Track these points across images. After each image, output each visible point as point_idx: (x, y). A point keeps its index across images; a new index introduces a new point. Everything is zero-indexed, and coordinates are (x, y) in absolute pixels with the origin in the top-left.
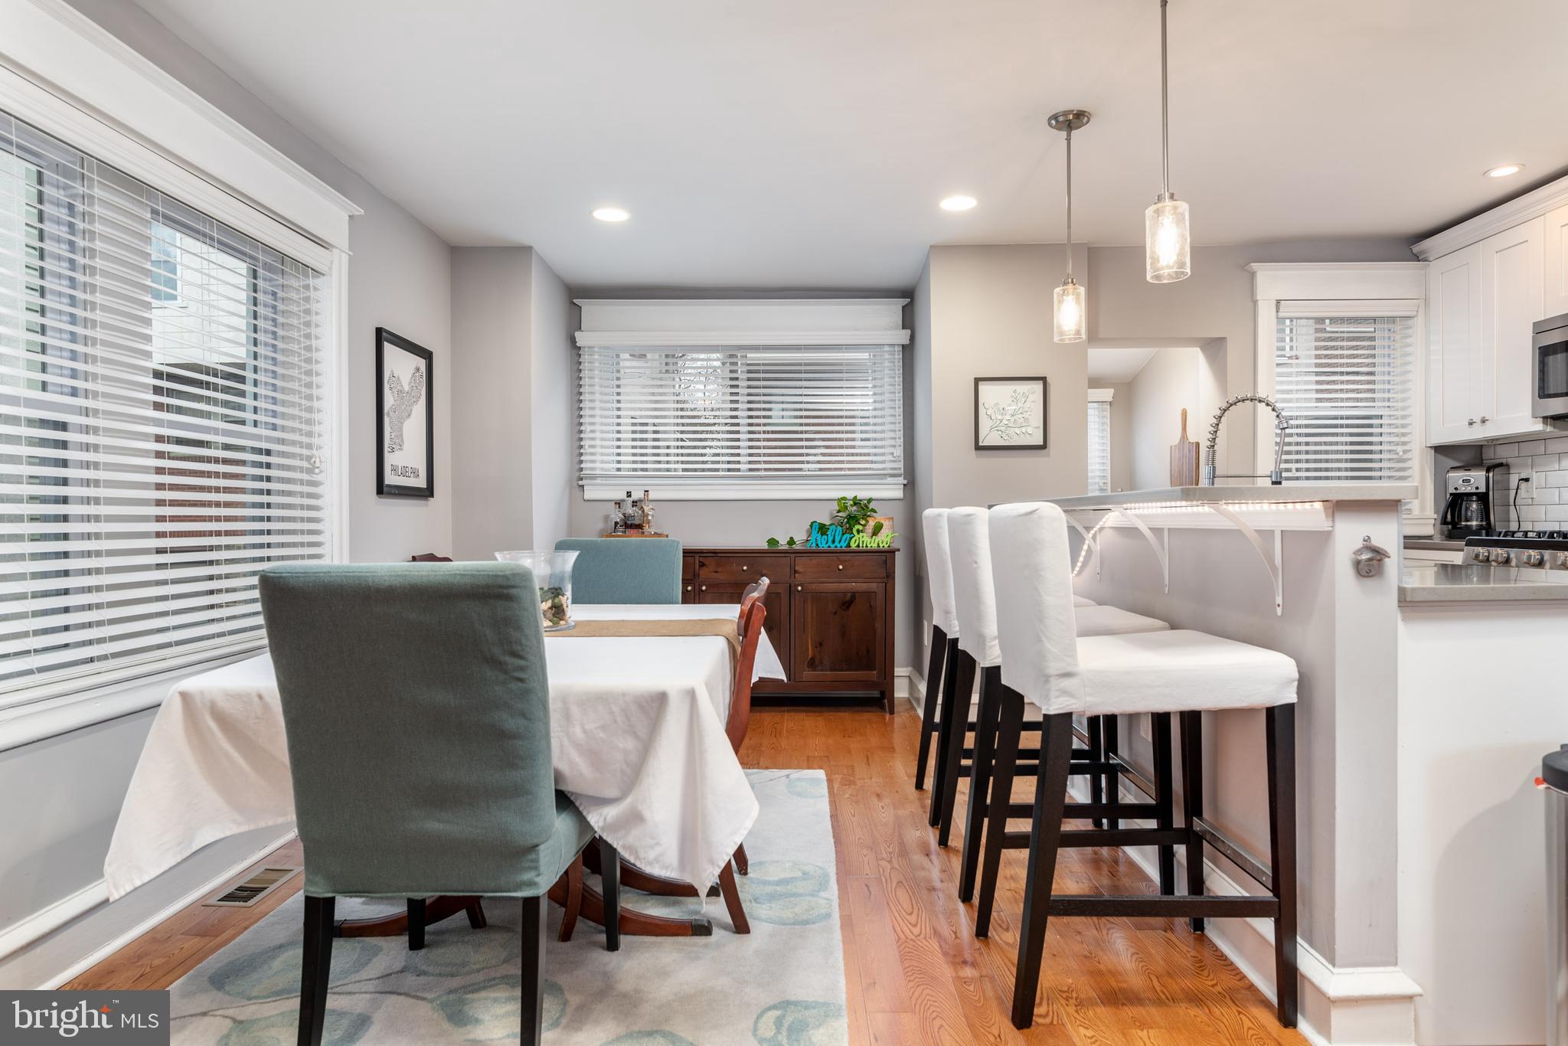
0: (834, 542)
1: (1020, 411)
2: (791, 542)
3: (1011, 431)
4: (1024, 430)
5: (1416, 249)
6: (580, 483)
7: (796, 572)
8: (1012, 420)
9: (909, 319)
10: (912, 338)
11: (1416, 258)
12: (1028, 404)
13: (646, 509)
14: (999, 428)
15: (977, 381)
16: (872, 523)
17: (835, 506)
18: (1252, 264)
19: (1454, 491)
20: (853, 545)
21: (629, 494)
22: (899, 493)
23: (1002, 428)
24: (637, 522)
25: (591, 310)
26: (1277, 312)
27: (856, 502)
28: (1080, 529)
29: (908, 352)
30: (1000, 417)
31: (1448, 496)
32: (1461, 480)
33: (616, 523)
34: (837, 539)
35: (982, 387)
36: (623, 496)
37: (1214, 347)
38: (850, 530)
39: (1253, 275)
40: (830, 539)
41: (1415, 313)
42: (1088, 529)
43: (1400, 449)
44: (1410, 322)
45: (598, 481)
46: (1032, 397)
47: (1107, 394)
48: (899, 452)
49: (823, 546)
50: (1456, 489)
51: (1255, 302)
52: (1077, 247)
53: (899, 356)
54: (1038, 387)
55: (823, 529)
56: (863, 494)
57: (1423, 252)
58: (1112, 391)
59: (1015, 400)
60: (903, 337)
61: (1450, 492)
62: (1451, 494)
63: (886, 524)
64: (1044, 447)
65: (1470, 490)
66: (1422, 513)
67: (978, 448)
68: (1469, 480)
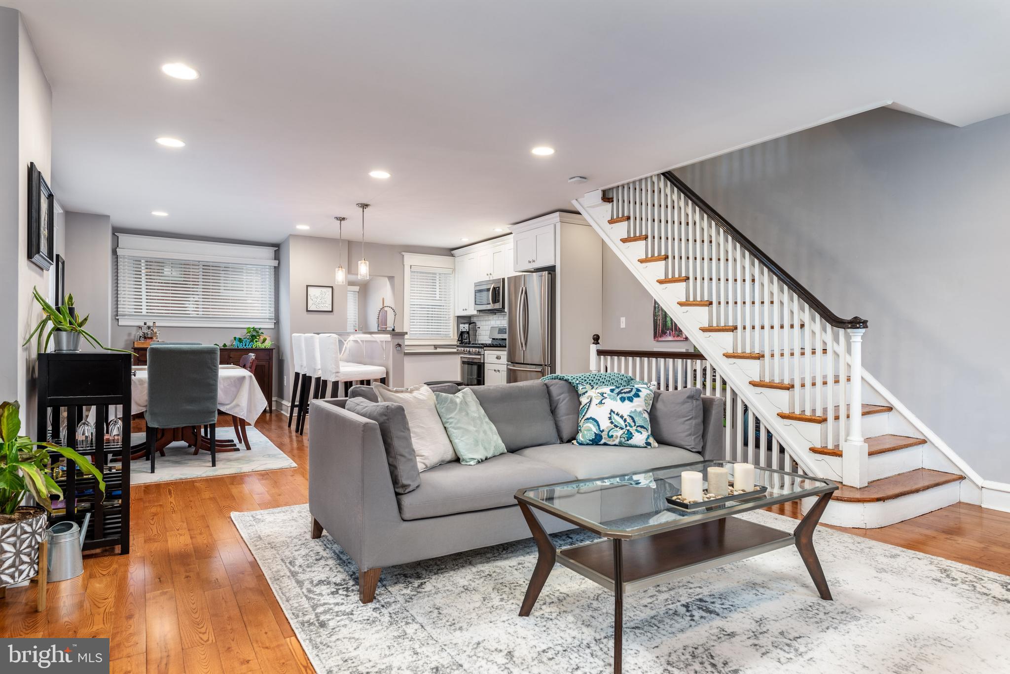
0: (245, 345)
1: (323, 298)
2: (225, 345)
3: (320, 305)
4: (324, 305)
5: (452, 253)
6: (117, 318)
7: (230, 357)
8: (320, 301)
9: (277, 256)
10: (279, 264)
11: (453, 255)
12: (326, 296)
13: (155, 330)
15: (307, 286)
16: (262, 338)
17: (246, 331)
18: (403, 253)
20: (254, 347)
21: (145, 324)
22: (272, 326)
23: (316, 304)
24: (149, 336)
25: (123, 238)
26: (411, 269)
27: (254, 329)
28: (343, 341)
29: (277, 270)
30: (316, 300)
31: (459, 332)
32: (463, 327)
33: (140, 337)
34: (247, 344)
35: (309, 289)
36: (143, 324)
37: (391, 278)
38: (252, 341)
39: (403, 256)
40: (244, 344)
41: (451, 273)
42: (345, 341)
43: (447, 316)
44: (450, 276)
45: (126, 317)
46: (327, 293)
47: (357, 288)
48: (273, 309)
49: (241, 347)
50: (462, 330)
51: (404, 265)
52: (343, 241)
53: (272, 270)
54: (331, 289)
55: (240, 340)
56: (257, 326)
58: (358, 287)
59: (322, 294)
60: (275, 263)
61: (460, 330)
63: (268, 338)
64: (332, 311)
65: (465, 330)
66: (452, 337)
67: (307, 311)
68: (465, 327)
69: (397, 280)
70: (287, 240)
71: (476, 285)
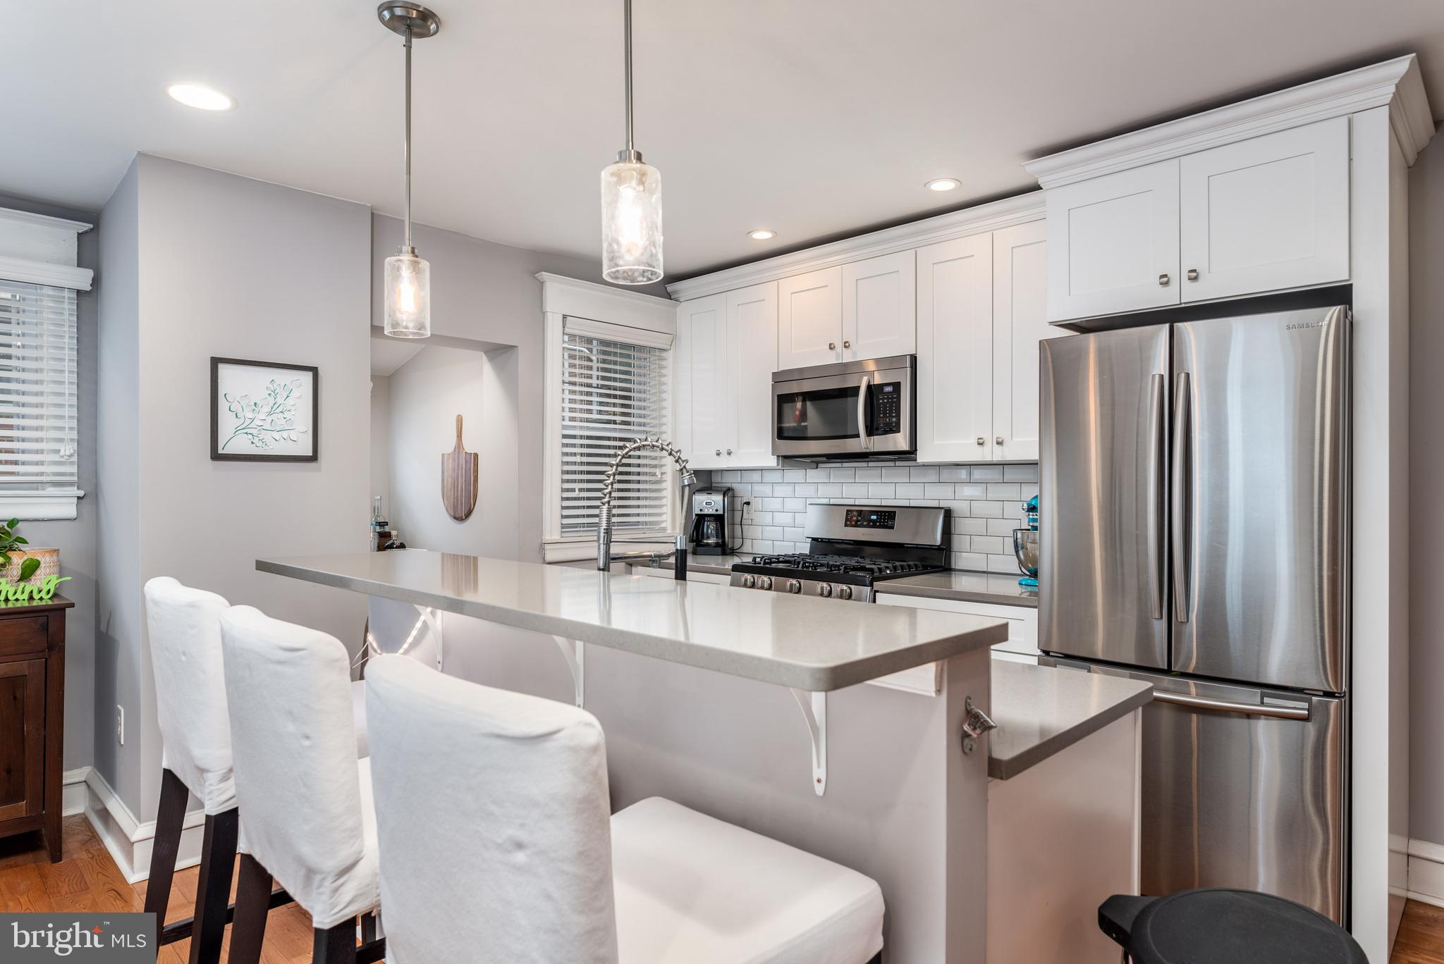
1: (280, 409)
3: (267, 436)
4: (285, 434)
5: (670, 288)
8: (269, 419)
9: (91, 254)
10: (96, 282)
11: (669, 296)
12: (290, 401)
14: (249, 431)
15: (215, 361)
16: (17, 560)
18: (543, 273)
19: (700, 513)
22: (70, 511)
23: (255, 432)
26: (564, 327)
29: (88, 301)
30: (250, 415)
31: (694, 516)
32: (704, 503)
35: (223, 369)
37: (499, 353)
39: (542, 284)
41: (668, 347)
44: (664, 354)
46: (295, 394)
48: (71, 449)
50: (701, 510)
51: (544, 314)
53: (70, 305)
57: (675, 292)
59: (273, 394)
60: (80, 278)
61: (696, 513)
62: (696, 515)
63: (45, 562)
64: (314, 458)
65: (711, 512)
66: (669, 531)
67: (216, 456)
68: (711, 503)
69: (523, 358)
70: (124, 188)
71: (779, 378)
